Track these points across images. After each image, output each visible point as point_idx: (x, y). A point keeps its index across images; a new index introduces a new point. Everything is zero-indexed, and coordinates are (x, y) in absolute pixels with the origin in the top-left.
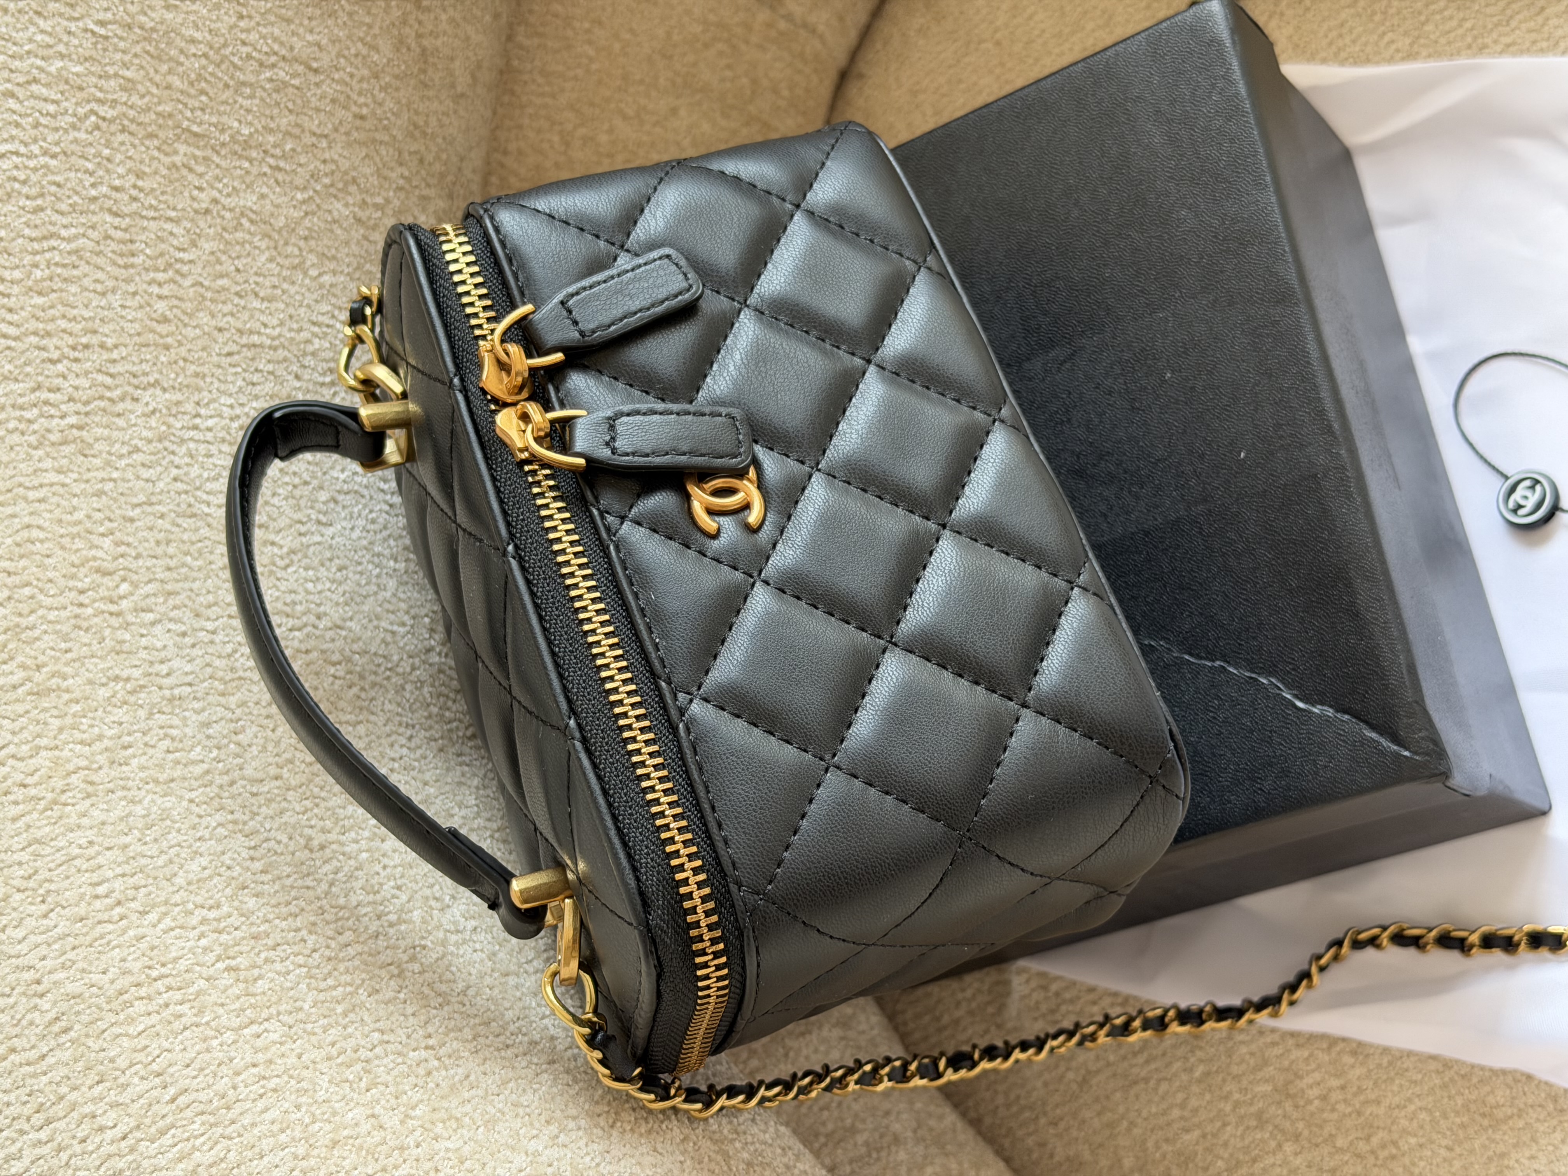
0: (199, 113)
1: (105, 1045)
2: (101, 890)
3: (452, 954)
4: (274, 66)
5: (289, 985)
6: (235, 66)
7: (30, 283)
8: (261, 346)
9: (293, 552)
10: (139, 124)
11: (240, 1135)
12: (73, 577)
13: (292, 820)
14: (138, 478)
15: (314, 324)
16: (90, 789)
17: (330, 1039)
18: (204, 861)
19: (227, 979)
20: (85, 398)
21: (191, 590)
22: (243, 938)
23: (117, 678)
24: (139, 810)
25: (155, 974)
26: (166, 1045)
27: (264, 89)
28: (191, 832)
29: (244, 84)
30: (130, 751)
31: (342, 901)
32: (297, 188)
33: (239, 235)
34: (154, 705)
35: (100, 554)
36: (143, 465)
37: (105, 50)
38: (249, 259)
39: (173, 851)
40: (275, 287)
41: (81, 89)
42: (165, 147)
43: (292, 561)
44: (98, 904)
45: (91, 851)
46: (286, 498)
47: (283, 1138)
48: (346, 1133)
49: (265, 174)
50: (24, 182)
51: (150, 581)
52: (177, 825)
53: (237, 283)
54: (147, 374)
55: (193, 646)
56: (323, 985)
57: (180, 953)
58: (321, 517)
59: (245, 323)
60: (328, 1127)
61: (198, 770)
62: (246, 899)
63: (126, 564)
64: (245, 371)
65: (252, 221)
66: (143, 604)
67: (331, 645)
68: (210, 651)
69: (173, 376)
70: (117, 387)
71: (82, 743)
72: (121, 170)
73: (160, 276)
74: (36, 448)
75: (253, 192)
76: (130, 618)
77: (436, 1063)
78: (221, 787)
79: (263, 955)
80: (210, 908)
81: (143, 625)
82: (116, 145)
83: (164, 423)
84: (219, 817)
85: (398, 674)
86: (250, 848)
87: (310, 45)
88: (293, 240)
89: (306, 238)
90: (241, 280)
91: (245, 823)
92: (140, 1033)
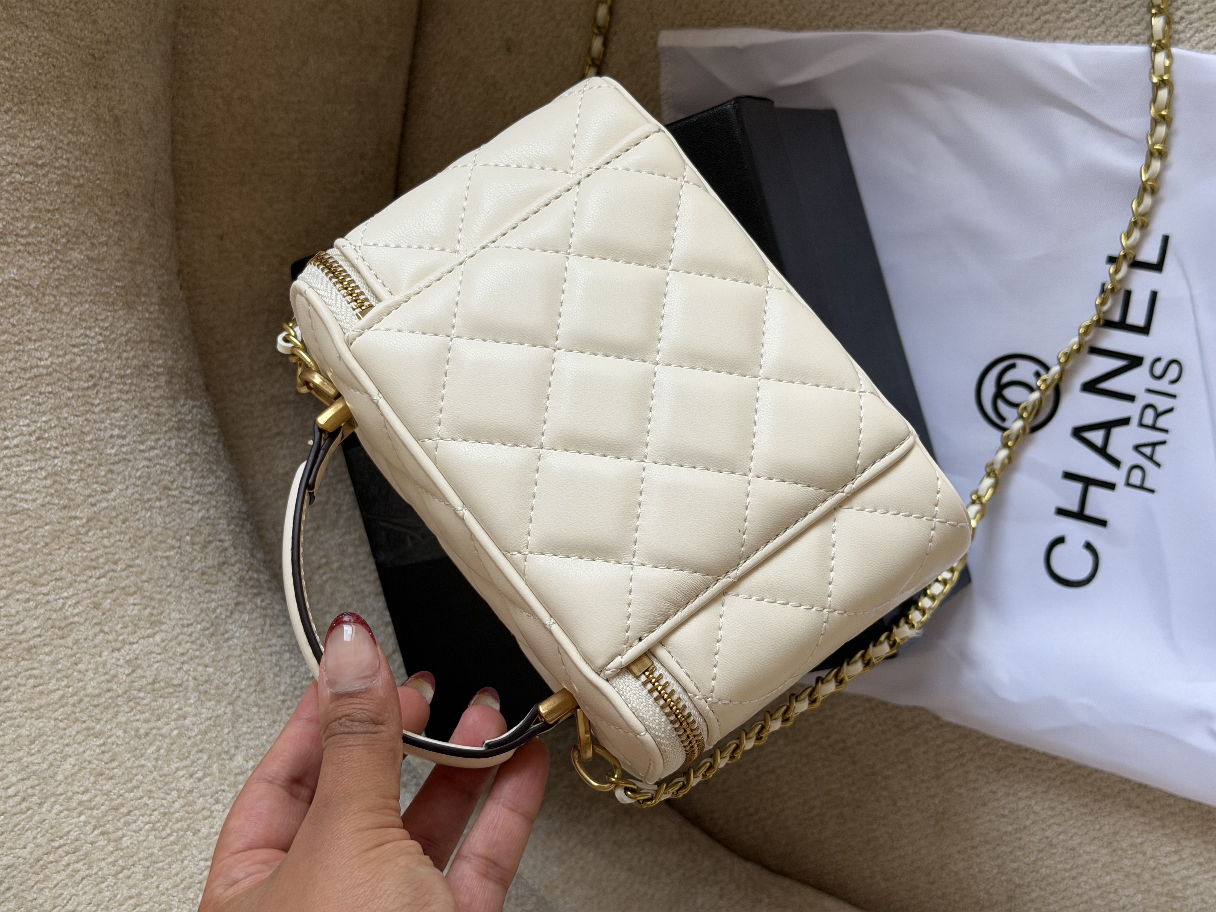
1: (35, 896)
2: (11, 791)
4: (11, 172)
5: (142, 838)
8: (41, 375)
9: (89, 520)
13: (124, 719)
15: (74, 346)
17: (174, 872)
18: (72, 760)
19: (102, 842)
21: (27, 567)
22: (107, 811)
24: (24, 732)
25: (56, 844)
26: (73, 891)
27: (7, 191)
28: (60, 741)
30: (10, 691)
31: (166, 770)
32: (44, 253)
33: (10, 300)
34: (19, 657)
38: (20, 315)
39: (51, 758)
40: (42, 329)
43: (91, 527)
44: (11, 802)
46: (78, 481)
49: (19, 251)
52: (51, 738)
53: (15, 335)
55: (36, 607)
56: (164, 834)
57: (70, 827)
58: (104, 487)
59: (26, 362)
61: (56, 696)
62: (104, 782)
64: (33, 397)
65: (17, 288)
67: (127, 582)
75: (14, 265)
78: (74, 705)
80: (83, 793)
84: (76, 727)
86: (100, 746)
87: (34, 149)
88: (48, 292)
89: (57, 287)
90: (17, 332)
91: (93, 729)
92: (55, 886)
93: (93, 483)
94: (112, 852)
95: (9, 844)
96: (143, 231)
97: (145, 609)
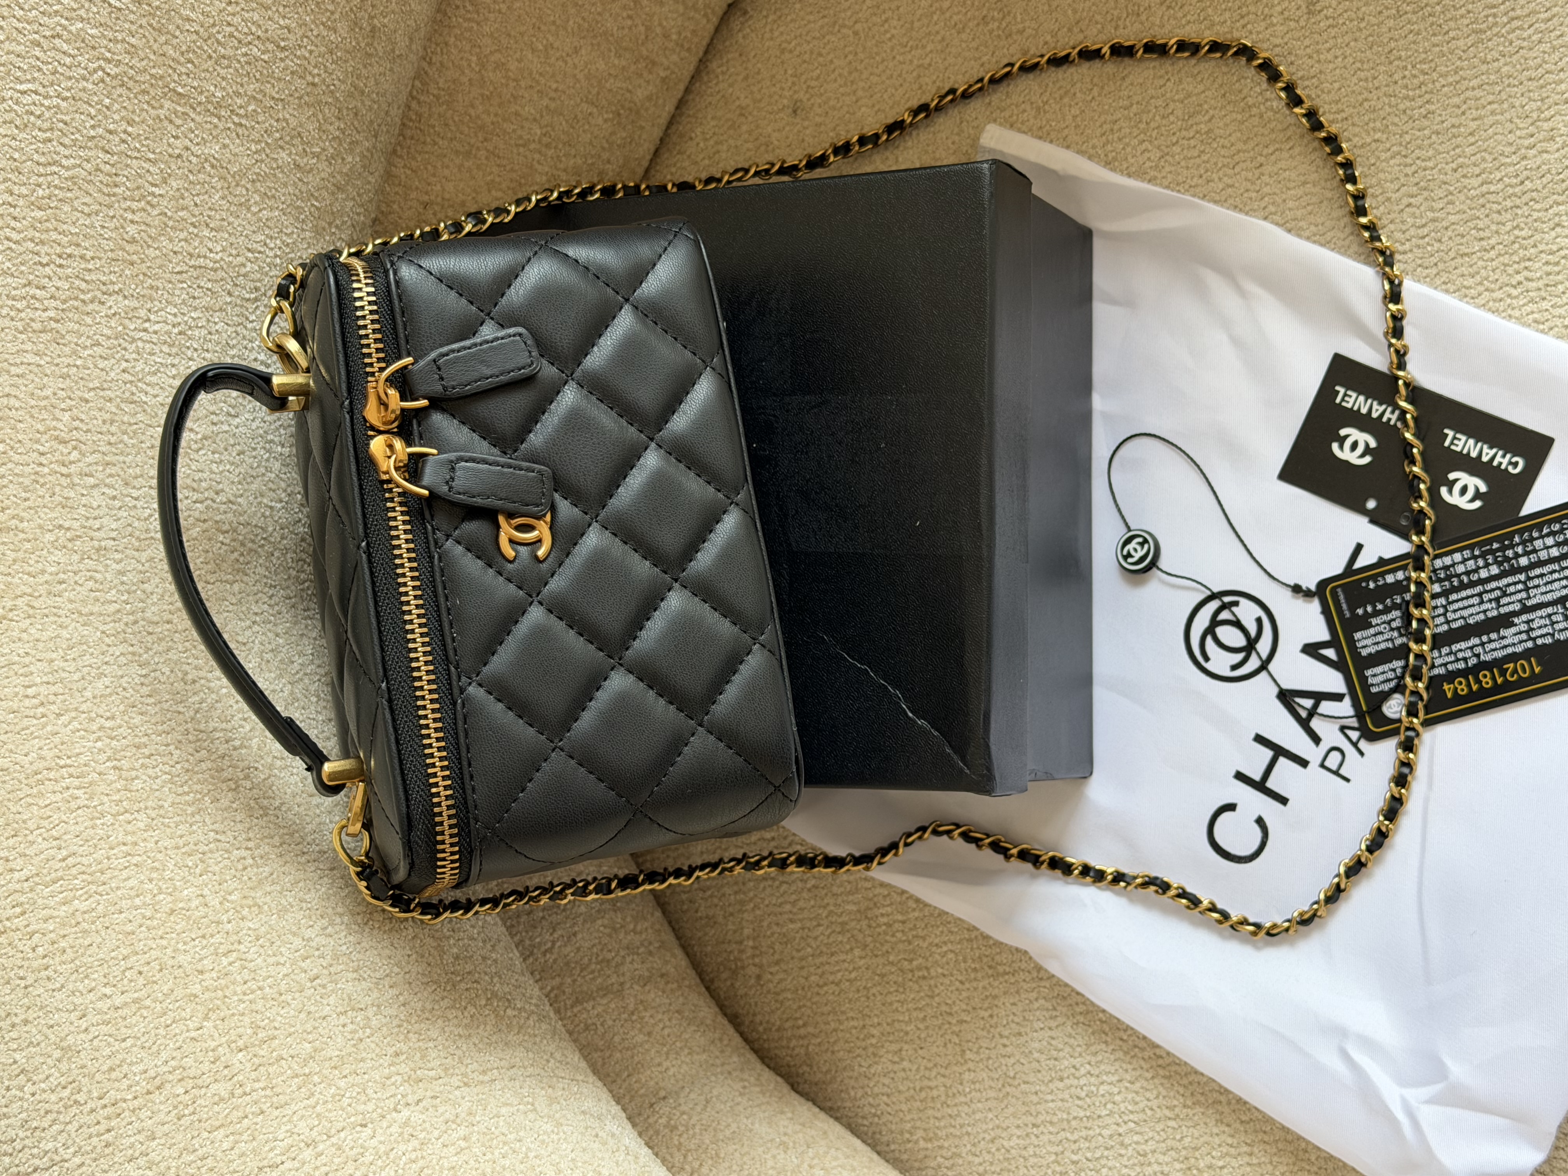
0: (184, 77)
1: (21, 810)
2: (31, 691)
3: (275, 776)
4: (250, 43)
5: (155, 787)
6: (219, 42)
7: (33, 199)
8: (206, 268)
9: (205, 438)
10: (136, 82)
11: (107, 894)
12: (37, 441)
13: (175, 657)
14: (96, 366)
15: (249, 250)
16: (31, 612)
17: (179, 833)
18: (107, 681)
19: (112, 776)
20: (64, 297)
21: (124, 463)
22: (128, 746)
23: (60, 527)
24: (65, 634)
25: (62, 763)
26: (64, 818)
27: (239, 62)
28: (101, 657)
29: (224, 57)
30: (64, 586)
31: (202, 726)
32: (253, 140)
33: (201, 176)
34: (84, 553)
35: (60, 425)
36: (101, 357)
37: (118, 19)
38: (206, 197)
39: (85, 670)
40: (223, 220)
41: (94, 48)
42: (153, 102)
44: (27, 702)
45: (27, 660)
47: (137, 901)
48: (181, 905)
49: (229, 129)
50: (39, 117)
51: (94, 452)
52: (91, 650)
53: (194, 216)
54: (114, 283)
55: (120, 508)
56: (180, 791)
57: (82, 750)
58: (230, 409)
59: (196, 248)
60: (169, 899)
61: (112, 608)
62: (134, 715)
63: (78, 436)
64: (190, 287)
65: (213, 166)
66: (87, 470)
68: (132, 514)
69: (133, 286)
70: (89, 291)
71: (28, 574)
72: (117, 117)
73: (135, 205)
74: (21, 333)
75: (218, 142)
76: (76, 480)
77: (251, 861)
78: (126, 624)
79: (140, 761)
80: (107, 719)
81: (85, 487)
82: (115, 97)
83: (121, 324)
84: (122, 648)
85: (270, 542)
86: (141, 676)
87: (282, 28)
88: (243, 183)
89: (253, 181)
90: (197, 213)
91: (140, 656)
92: (46, 806)
93: (221, 401)
94: (119, 791)
95: (11, 746)
96: (358, 159)
97: (232, 552)
